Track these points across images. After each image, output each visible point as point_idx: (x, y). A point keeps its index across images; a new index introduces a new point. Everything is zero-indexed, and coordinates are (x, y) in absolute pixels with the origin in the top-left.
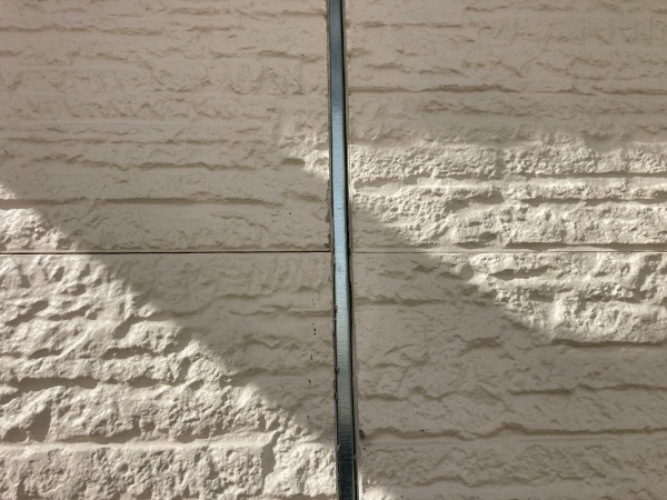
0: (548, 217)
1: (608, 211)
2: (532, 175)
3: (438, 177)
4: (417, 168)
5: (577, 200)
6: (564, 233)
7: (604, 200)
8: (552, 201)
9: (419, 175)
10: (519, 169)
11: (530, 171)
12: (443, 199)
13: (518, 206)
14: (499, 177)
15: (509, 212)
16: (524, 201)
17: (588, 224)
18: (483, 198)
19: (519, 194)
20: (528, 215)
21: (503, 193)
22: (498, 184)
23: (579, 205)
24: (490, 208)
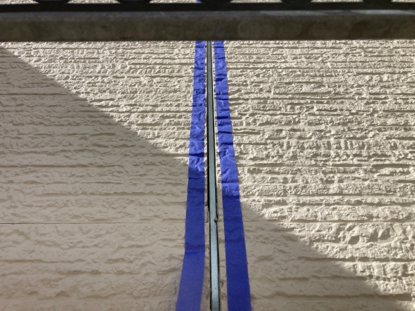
0: (308, 210)
1: (336, 208)
2: (300, 195)
3: (258, 195)
4: (249, 192)
5: (321, 204)
6: (316, 216)
7: (334, 204)
8: (309, 204)
9: (250, 195)
10: (293, 193)
11: (299, 193)
12: (261, 203)
13: (294, 207)
14: (285, 195)
15: (290, 208)
16: (297, 204)
17: (327, 213)
18: (278, 203)
19: (294, 202)
20: (299, 210)
21: (287, 201)
22: (285, 198)
23: (322, 206)
24: (282, 207)
